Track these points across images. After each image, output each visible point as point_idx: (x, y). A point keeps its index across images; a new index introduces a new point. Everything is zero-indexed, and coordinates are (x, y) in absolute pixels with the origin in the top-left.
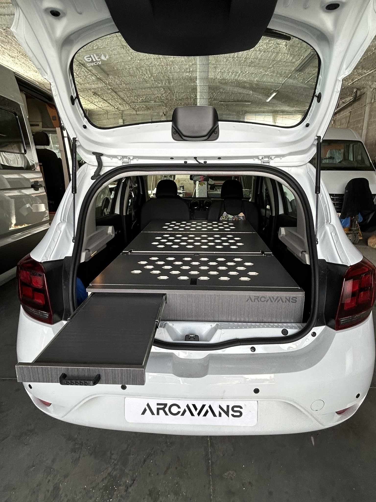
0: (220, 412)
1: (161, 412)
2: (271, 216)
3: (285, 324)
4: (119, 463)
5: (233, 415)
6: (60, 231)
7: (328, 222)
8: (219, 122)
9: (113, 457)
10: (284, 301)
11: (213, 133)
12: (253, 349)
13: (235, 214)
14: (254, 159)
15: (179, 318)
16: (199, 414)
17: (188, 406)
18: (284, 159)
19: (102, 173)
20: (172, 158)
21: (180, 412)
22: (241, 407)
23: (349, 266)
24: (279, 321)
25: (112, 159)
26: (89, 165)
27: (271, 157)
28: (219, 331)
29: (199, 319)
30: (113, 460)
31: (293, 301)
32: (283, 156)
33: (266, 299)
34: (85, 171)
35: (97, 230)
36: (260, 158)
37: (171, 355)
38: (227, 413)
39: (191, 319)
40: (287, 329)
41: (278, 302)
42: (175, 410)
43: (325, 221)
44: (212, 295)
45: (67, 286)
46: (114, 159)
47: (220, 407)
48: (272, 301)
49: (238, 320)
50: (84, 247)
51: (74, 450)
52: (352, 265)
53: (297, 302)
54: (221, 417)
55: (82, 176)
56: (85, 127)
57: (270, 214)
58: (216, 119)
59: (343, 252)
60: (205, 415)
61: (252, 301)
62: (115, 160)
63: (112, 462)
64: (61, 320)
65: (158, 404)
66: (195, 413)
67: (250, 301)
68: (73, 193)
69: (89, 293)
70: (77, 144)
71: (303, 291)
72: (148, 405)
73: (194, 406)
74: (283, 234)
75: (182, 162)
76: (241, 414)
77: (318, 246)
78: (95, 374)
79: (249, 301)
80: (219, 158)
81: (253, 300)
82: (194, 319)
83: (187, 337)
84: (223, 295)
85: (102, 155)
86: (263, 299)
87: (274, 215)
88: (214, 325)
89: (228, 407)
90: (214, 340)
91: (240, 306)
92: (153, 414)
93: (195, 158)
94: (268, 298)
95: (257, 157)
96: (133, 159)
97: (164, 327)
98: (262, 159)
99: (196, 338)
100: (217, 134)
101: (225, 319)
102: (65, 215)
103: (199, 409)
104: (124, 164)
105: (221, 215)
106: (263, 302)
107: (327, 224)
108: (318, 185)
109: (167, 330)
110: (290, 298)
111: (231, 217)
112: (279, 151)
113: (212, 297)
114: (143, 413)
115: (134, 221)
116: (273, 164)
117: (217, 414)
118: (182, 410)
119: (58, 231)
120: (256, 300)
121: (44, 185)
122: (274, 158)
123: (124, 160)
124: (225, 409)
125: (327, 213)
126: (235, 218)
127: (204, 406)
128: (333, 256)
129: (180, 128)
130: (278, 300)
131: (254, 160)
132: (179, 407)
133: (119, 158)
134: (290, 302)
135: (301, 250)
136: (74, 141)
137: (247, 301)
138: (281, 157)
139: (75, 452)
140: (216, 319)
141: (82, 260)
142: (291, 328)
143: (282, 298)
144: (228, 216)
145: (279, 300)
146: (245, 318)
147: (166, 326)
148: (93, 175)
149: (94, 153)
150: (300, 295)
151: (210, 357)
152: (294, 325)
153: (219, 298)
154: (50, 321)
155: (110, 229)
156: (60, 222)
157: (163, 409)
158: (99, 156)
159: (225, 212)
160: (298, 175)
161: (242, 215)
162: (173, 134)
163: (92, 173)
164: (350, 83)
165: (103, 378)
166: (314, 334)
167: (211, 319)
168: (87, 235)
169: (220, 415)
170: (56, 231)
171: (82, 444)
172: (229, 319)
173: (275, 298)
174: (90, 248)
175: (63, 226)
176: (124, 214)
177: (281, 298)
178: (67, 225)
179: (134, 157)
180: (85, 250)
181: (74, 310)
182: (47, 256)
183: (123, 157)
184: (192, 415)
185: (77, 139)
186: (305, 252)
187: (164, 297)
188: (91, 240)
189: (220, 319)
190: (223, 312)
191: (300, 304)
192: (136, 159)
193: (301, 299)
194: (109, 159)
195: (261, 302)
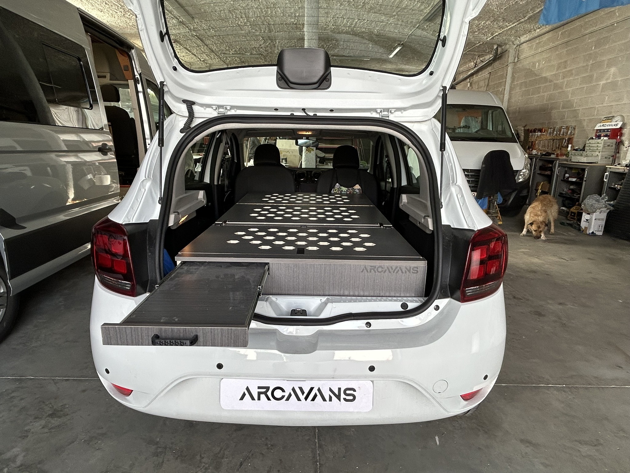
0: (330, 396)
1: (263, 396)
2: (393, 188)
3: (405, 298)
4: (211, 468)
5: (345, 399)
6: (144, 190)
7: (454, 182)
8: (332, 68)
9: (203, 460)
10: (404, 271)
11: (325, 81)
12: (369, 324)
13: (350, 185)
14: (372, 112)
15: (284, 292)
16: (306, 398)
17: (294, 390)
18: (406, 113)
19: (193, 125)
20: (276, 110)
21: (285, 396)
22: (354, 390)
23: (476, 230)
24: (398, 295)
25: (205, 109)
26: (177, 116)
27: (390, 110)
28: (329, 305)
29: (307, 293)
30: (203, 464)
31: (414, 272)
32: (405, 109)
33: (384, 270)
34: (173, 123)
35: (186, 193)
36: (379, 111)
37: (275, 332)
38: (338, 397)
39: (297, 293)
40: (407, 303)
41: (397, 272)
42: (278, 394)
43: (451, 182)
44: (322, 264)
45: (153, 253)
46: (207, 109)
47: (331, 390)
48: (390, 272)
49: (351, 293)
50: (172, 210)
51: (156, 454)
52: (479, 229)
53: (418, 273)
54: (331, 401)
55: (169, 128)
56: (175, 69)
57: (392, 186)
58: (328, 65)
59: (469, 215)
60: (313, 399)
61: (367, 271)
62: (209, 110)
63: (203, 466)
64: (146, 292)
65: (259, 388)
66: (302, 397)
67: (366, 272)
68: (160, 146)
69: (178, 263)
70: (166, 89)
71: (425, 260)
72: (248, 389)
73: (301, 389)
74: (405, 202)
75: (289, 114)
76: (354, 397)
77: (443, 211)
78: (193, 335)
79: (364, 271)
80: (332, 111)
81: (369, 271)
82: (301, 293)
83: (294, 312)
84: (335, 265)
85: (193, 103)
86: (380, 270)
87: (396, 187)
88: (324, 299)
89: (340, 389)
90: (324, 315)
91: (354, 278)
92: (253, 399)
93: (304, 110)
94: (386, 268)
95: (375, 110)
96: (230, 109)
97: (266, 301)
98: (380, 112)
99: (304, 312)
100: (330, 81)
101: (336, 292)
102: (149, 172)
103: (306, 392)
104: (219, 115)
105: (332, 187)
106: (380, 273)
107: (452, 185)
108: (443, 142)
109: (270, 304)
110: (410, 268)
111: (344, 189)
112: (399, 103)
113: (322, 267)
114: (242, 398)
115: (227, 192)
116: (394, 117)
117: (327, 398)
118: (286, 394)
119: (142, 190)
120: (372, 270)
121: (114, 149)
122: (395, 112)
123: (219, 111)
124: (337, 393)
125: (453, 173)
126: (349, 191)
127: (312, 389)
128: (458, 220)
129: (286, 73)
130: (397, 270)
131: (372, 114)
132: (283, 391)
133: (214, 107)
134: (411, 272)
135: (423, 215)
136: (162, 85)
137: (362, 272)
138: (403, 111)
139: (157, 456)
140: (327, 293)
141: (171, 223)
142: (411, 301)
143: (402, 268)
144: (341, 188)
145: (399, 270)
146: (360, 291)
147: (269, 300)
148: (183, 127)
149: (184, 101)
150: (422, 265)
151: (320, 334)
152: (415, 299)
153: (330, 268)
154: (132, 293)
155: (201, 194)
156: (144, 178)
157: (265, 393)
158: (190, 104)
159: (337, 184)
160: (421, 131)
161: (357, 187)
162: (278, 80)
163: (181, 125)
164: (489, 37)
165: (201, 339)
166: (437, 308)
167: (322, 293)
168: (176, 197)
169: (330, 399)
170: (140, 189)
171: (165, 448)
172: (342, 293)
173: (394, 268)
174: (179, 211)
175: (148, 184)
176: (216, 183)
177: (400, 268)
178: (152, 183)
179: (232, 107)
180: (174, 213)
181: (161, 278)
182: (129, 218)
183: (219, 107)
184: (299, 399)
185: (165, 83)
186: (428, 216)
187: (267, 267)
188: (180, 202)
189: (331, 293)
190: (335, 284)
191: (422, 275)
192: (234, 109)
193: (422, 269)
194: (202, 109)
195: (378, 273)
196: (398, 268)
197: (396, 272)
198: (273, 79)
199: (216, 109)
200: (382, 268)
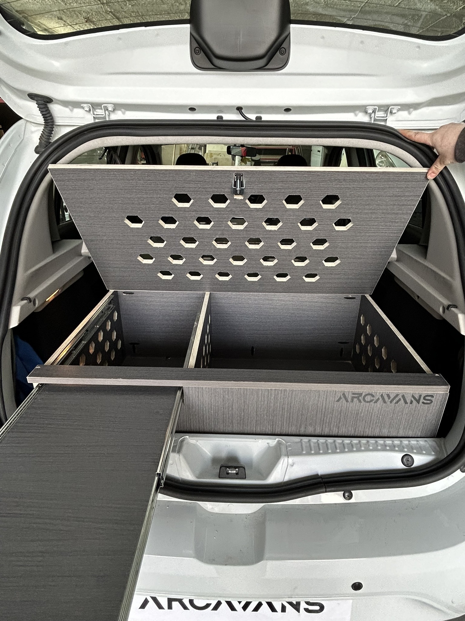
0: (283, 605)
1: (176, 604)
3: (406, 442)
5: (307, 610)
8: (292, 26)
11: (278, 53)
12: (348, 494)
14: (357, 112)
16: (245, 608)
18: (415, 114)
19: (54, 139)
20: (192, 109)
21: (210, 604)
25: (71, 111)
26: (28, 124)
27: (391, 108)
28: (284, 462)
31: (425, 402)
32: (416, 106)
34: (22, 136)
36: (370, 111)
38: (297, 607)
40: (412, 455)
41: (397, 402)
42: (200, 601)
46: (76, 110)
48: (385, 402)
50: (16, 298)
53: (433, 404)
54: (285, 612)
58: (286, 18)
60: (256, 609)
61: (347, 401)
62: (78, 112)
66: (239, 607)
67: (344, 401)
69: (35, 385)
71: (448, 385)
75: (213, 117)
76: (322, 608)
79: (341, 400)
80: (288, 110)
81: (349, 400)
83: (224, 471)
84: (292, 391)
85: (49, 100)
86: (368, 398)
88: (272, 441)
90: (274, 478)
91: (324, 410)
92: (161, 607)
93: (239, 109)
94: (378, 396)
95: (363, 109)
96: (114, 110)
98: (373, 112)
99: (241, 472)
100: (287, 52)
101: (293, 430)
104: (97, 121)
106: (368, 404)
109: (185, 458)
110: (420, 396)
112: (408, 96)
114: (143, 606)
117: (279, 608)
118: (214, 602)
120: (355, 400)
122: (398, 111)
123: (95, 113)
129: (208, 38)
130: (397, 399)
131: (356, 115)
133: (86, 107)
134: (420, 402)
135: (448, 303)
137: (338, 401)
138: (412, 110)
141: (13, 324)
142: (418, 450)
143: (406, 396)
145: (400, 400)
146: (332, 428)
147: (185, 446)
148: (38, 144)
149: (32, 96)
150: (442, 392)
153: (284, 395)
157: (180, 600)
158: (43, 102)
167: (268, 430)
169: (284, 609)
172: (302, 431)
173: (392, 397)
174: (32, 295)
177: (403, 396)
179: (117, 107)
180: (21, 300)
183: (95, 106)
184: (233, 609)
186: (456, 307)
188: (35, 278)
189: (285, 431)
190: (291, 418)
191: (438, 407)
192: (120, 110)
193: (440, 398)
194: (67, 110)
195: (365, 403)
196: (400, 397)
197: (395, 401)
198: (185, 49)
199: (90, 110)
200: (373, 396)
